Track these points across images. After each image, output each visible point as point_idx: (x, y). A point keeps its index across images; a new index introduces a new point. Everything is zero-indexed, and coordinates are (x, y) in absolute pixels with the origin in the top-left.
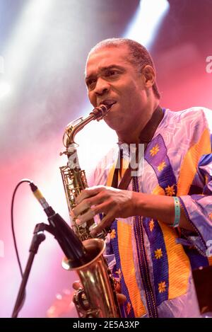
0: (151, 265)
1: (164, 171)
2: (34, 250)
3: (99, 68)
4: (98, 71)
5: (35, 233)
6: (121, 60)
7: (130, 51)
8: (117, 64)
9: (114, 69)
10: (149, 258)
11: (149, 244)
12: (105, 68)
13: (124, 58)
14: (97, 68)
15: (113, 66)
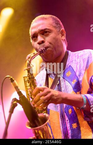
0: (70, 132)
1: (75, 84)
2: (11, 111)
3: (39, 30)
4: (39, 32)
5: (12, 103)
6: (49, 26)
7: (53, 21)
8: (48, 28)
9: (47, 30)
10: (69, 128)
11: (68, 121)
12: (42, 30)
13: (51, 25)
14: (38, 30)
15: (46, 29)
